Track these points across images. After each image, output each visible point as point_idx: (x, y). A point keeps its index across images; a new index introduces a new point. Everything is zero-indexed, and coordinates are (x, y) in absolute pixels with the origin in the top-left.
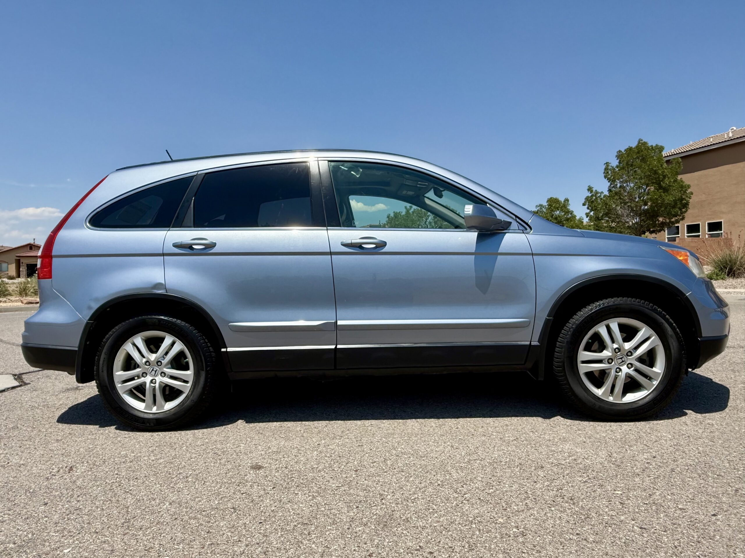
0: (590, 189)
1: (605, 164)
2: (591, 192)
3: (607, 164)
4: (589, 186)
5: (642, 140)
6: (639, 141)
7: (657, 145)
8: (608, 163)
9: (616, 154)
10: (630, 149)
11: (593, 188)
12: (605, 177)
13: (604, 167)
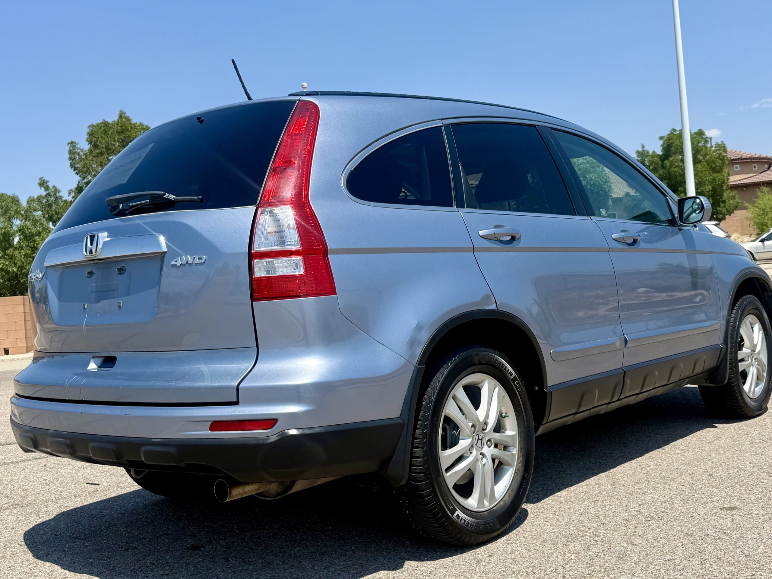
0: (43, 184)
1: (69, 144)
2: (47, 188)
3: (72, 144)
4: (41, 178)
5: (125, 114)
6: (121, 114)
7: (141, 124)
8: (74, 142)
9: (88, 130)
10: (106, 124)
11: (47, 182)
12: (71, 165)
13: (67, 148)
